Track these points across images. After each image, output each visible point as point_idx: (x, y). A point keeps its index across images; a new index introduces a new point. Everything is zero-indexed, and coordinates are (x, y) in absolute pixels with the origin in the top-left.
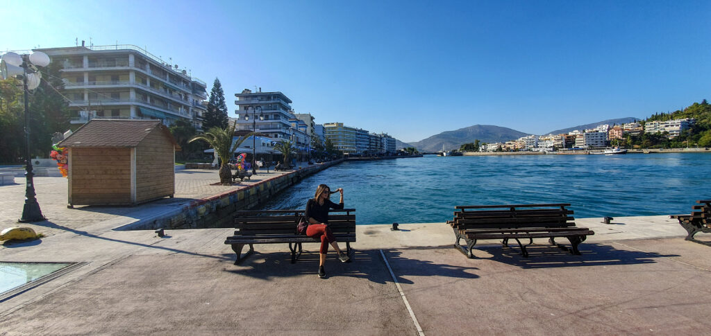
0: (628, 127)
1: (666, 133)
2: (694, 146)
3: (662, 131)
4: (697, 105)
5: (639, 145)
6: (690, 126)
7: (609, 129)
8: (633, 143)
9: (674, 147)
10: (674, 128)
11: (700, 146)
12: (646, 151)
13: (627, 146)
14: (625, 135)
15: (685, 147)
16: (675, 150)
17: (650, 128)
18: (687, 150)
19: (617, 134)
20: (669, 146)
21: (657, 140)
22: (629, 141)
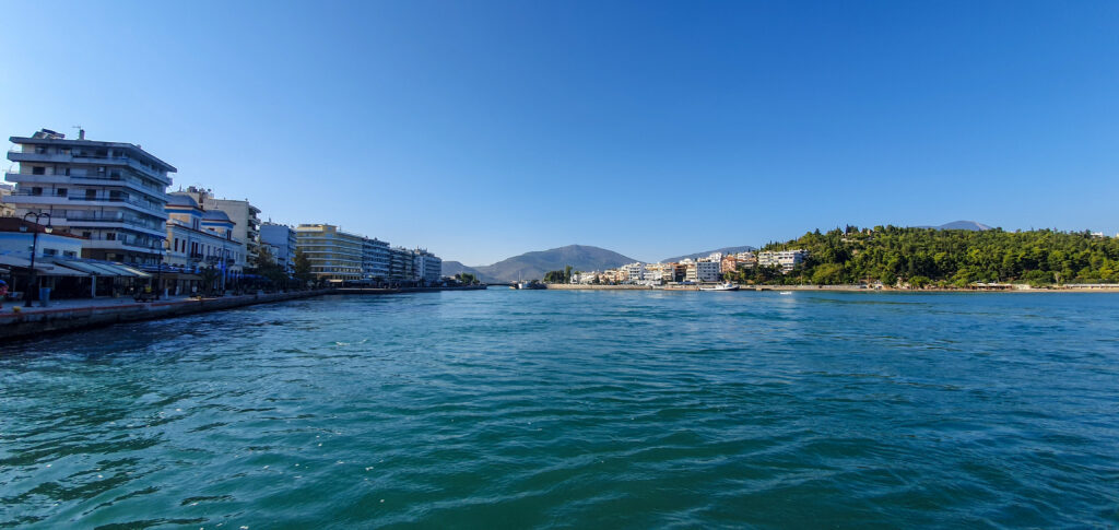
0: (742, 256)
1: (780, 266)
2: (808, 283)
3: (776, 264)
4: (810, 234)
5: (753, 279)
6: (804, 259)
7: (722, 259)
8: (747, 278)
9: (788, 284)
10: (787, 260)
11: (814, 283)
12: (759, 288)
13: (740, 281)
14: (738, 267)
15: (799, 284)
16: (789, 287)
17: (764, 260)
18: (801, 287)
19: (730, 266)
20: (782, 283)
21: (771, 275)
22: (743, 275)
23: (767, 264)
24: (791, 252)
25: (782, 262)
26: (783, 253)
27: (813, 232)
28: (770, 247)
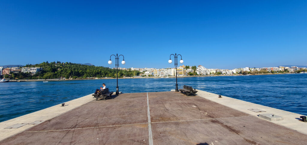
0: (14, 69)
1: (30, 73)
2: (41, 79)
7: (3, 69)
10: (34, 71)
11: (43, 79)
12: (19, 81)
13: (11, 78)
14: (11, 73)
16: (33, 80)
17: (23, 70)
18: (38, 80)
19: (7, 72)
20: (31, 79)
22: (13, 76)
23: (25, 72)
24: (36, 68)
25: (31, 71)
26: (32, 68)
27: (46, 62)
28: (27, 66)
